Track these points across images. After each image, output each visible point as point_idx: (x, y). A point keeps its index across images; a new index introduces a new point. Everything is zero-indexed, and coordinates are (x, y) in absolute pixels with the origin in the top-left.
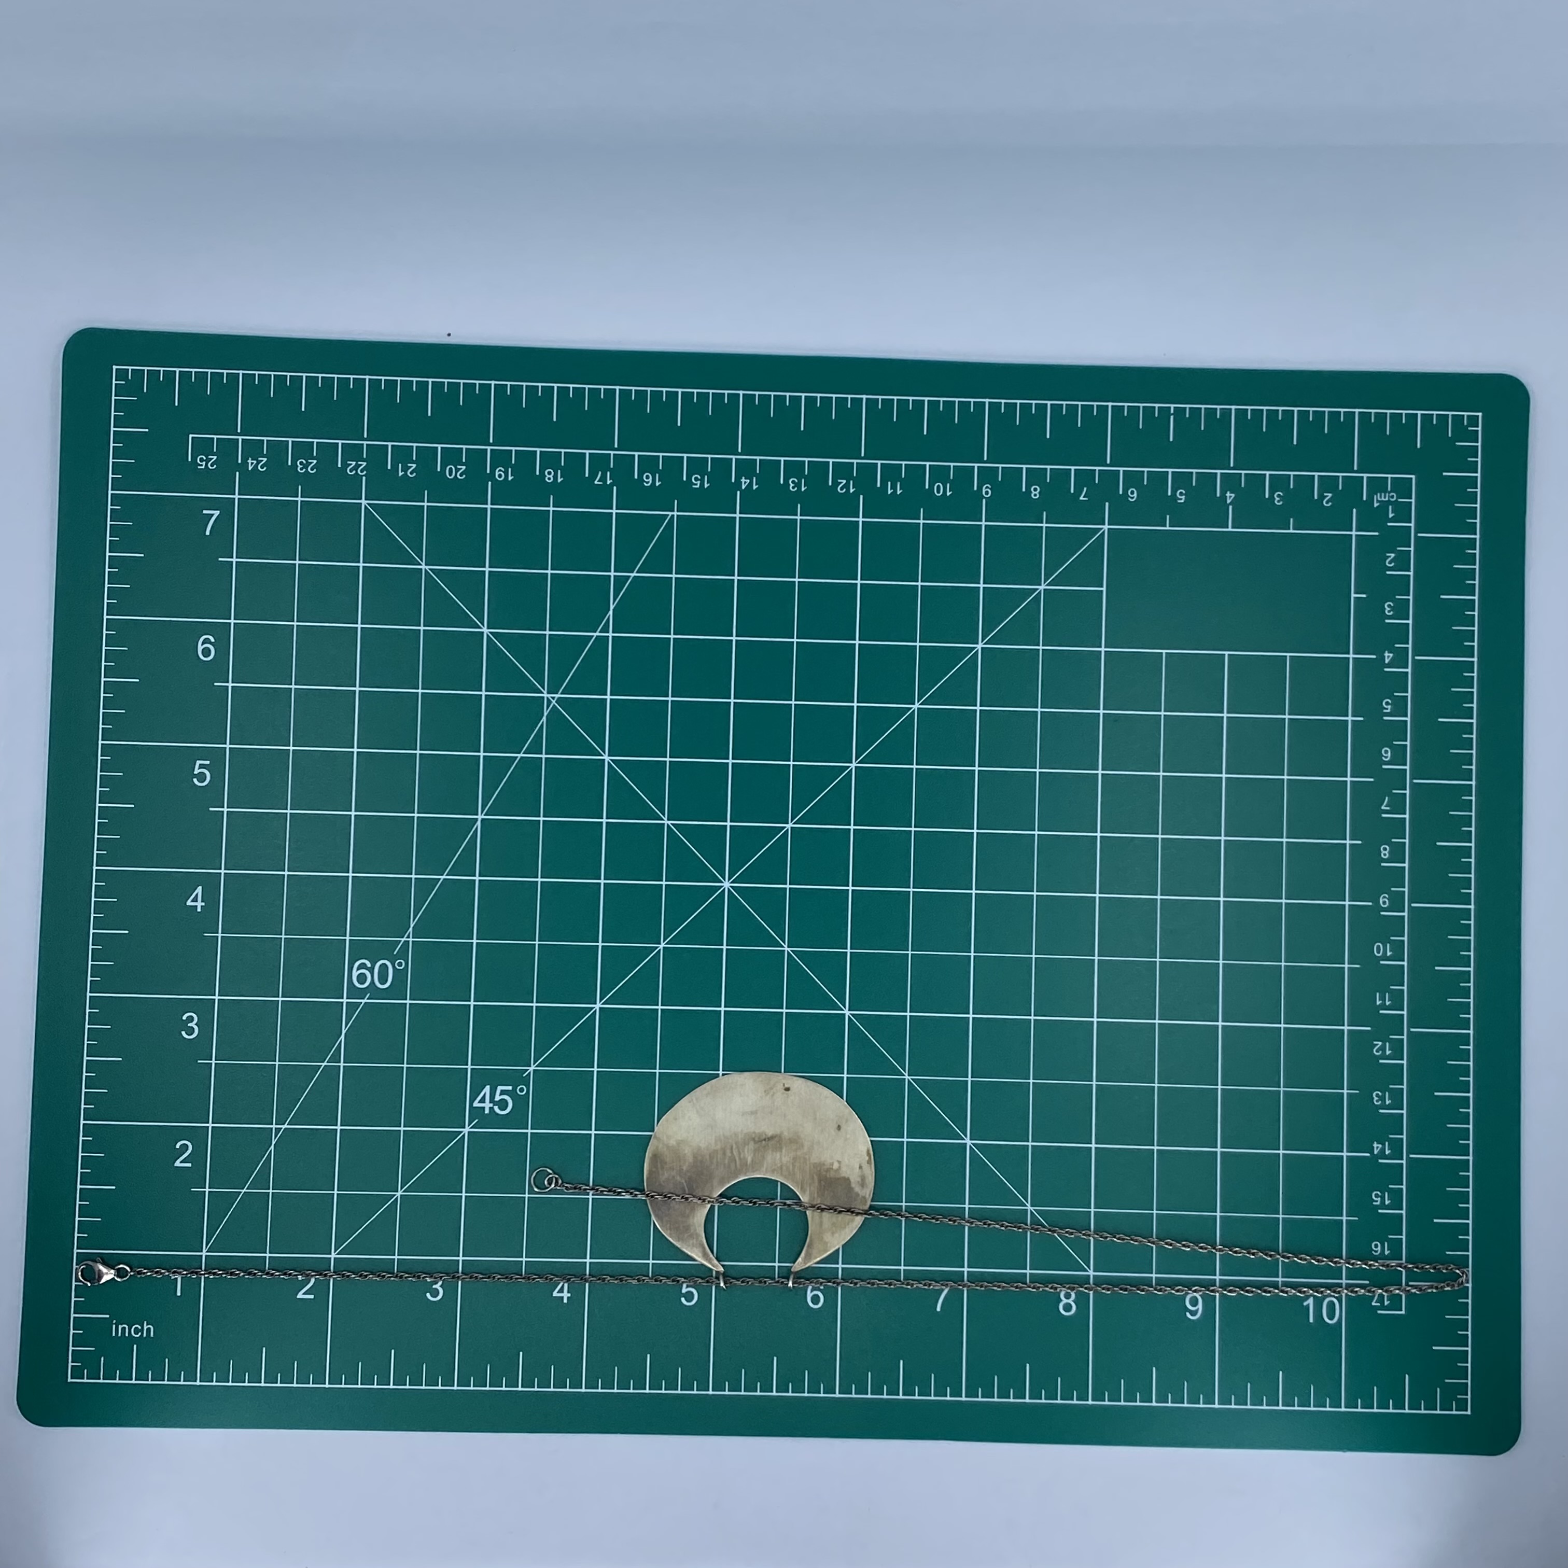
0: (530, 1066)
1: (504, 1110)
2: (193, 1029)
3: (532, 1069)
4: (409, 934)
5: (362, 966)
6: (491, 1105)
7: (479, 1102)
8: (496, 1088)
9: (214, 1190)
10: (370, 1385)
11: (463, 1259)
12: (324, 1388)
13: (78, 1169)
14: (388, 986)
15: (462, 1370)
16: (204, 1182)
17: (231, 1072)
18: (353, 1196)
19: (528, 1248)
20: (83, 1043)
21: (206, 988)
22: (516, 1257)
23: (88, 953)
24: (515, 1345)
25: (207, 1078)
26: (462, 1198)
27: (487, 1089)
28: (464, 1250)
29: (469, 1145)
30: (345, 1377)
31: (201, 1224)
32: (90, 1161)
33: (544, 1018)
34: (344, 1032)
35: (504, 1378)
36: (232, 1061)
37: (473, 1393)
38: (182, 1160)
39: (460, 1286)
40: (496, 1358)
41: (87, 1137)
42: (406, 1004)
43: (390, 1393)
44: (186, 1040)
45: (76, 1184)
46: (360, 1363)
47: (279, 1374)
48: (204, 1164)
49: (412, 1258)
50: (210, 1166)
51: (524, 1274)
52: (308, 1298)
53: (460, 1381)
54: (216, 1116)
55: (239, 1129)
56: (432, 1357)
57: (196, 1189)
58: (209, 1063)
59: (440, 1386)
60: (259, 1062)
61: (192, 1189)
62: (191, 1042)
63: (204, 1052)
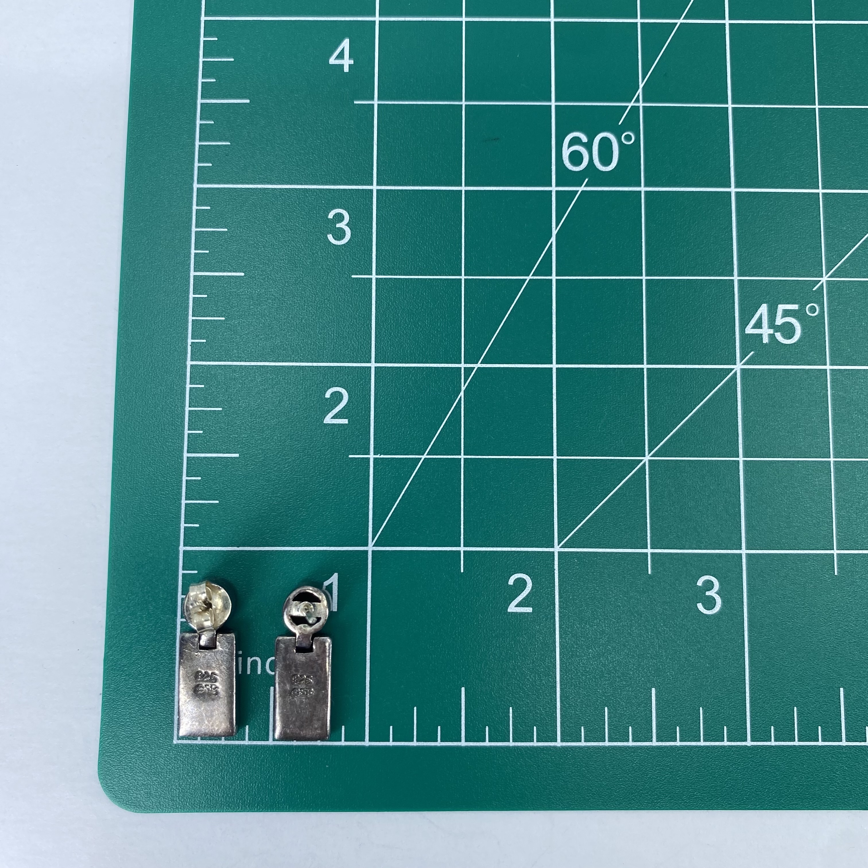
0: (822, 277)
1: (790, 339)
2: (344, 232)
3: (824, 279)
4: (639, 95)
5: (575, 141)
6: (771, 331)
7: (754, 327)
8: (777, 308)
9: (382, 456)
10: (623, 742)
11: (747, 553)
12: (555, 747)
13: (184, 430)
14: (612, 167)
15: (757, 716)
16: (367, 445)
17: (401, 292)
18: (580, 462)
19: (840, 536)
20: (190, 253)
21: (359, 175)
22: (821, 548)
23: (195, 132)
24: (831, 677)
25: (365, 298)
26: (740, 464)
27: (763, 308)
28: (747, 542)
29: (744, 388)
30: (584, 730)
31: (365, 504)
32: (200, 418)
33: (836, 209)
34: (554, 232)
35: (820, 727)
36: (399, 275)
37: (775, 749)
38: (334, 414)
39: (746, 593)
40: (803, 698)
41: (197, 384)
42: (640, 192)
43: (652, 754)
44: (334, 247)
45: (182, 452)
46: (606, 709)
47: (487, 727)
48: (367, 419)
49: (673, 552)
50: (375, 422)
51: (836, 574)
52: (524, 613)
53: (756, 732)
54: (380, 352)
55: (412, 371)
56: (711, 698)
57: (356, 455)
58: (367, 278)
59: (728, 741)
60: (438, 275)
61: (350, 456)
62: (341, 250)
63: (360, 263)
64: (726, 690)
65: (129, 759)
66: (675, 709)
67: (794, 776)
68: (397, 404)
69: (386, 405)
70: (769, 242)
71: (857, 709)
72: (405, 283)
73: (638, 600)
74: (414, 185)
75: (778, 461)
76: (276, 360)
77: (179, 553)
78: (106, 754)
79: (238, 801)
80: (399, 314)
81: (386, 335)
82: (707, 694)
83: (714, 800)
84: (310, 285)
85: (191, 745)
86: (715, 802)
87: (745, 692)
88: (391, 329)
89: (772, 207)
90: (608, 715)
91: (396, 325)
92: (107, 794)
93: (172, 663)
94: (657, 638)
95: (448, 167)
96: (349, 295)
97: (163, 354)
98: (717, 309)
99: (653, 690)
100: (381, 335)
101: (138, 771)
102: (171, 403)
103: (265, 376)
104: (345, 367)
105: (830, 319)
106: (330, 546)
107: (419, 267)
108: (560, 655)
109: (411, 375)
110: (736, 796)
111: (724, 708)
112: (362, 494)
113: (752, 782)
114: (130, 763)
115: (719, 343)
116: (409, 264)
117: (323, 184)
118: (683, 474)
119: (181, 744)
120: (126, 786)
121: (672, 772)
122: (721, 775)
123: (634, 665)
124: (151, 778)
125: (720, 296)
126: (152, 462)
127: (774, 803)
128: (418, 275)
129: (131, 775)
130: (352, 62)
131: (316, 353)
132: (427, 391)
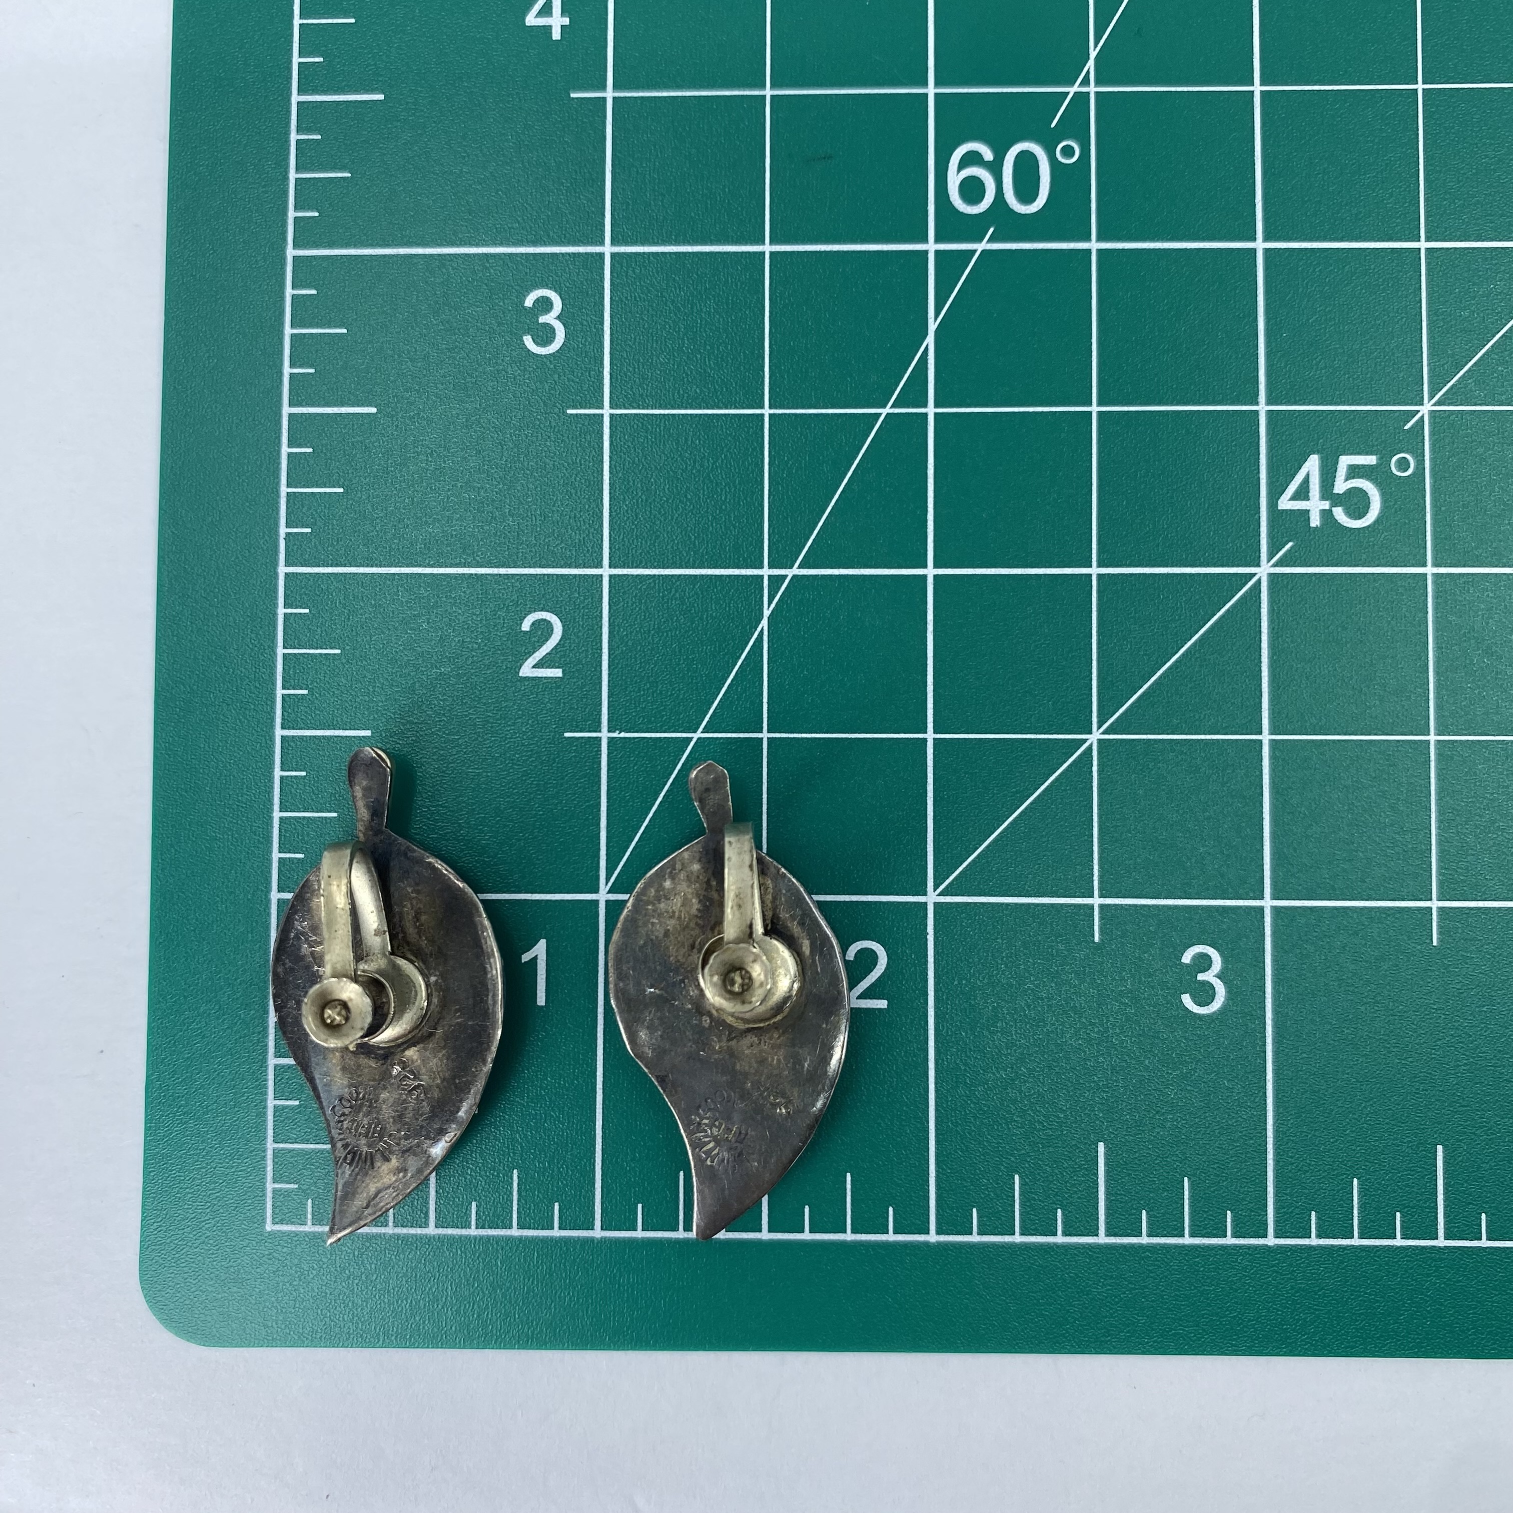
0: (1422, 404)
1: (1360, 515)
2: (552, 330)
3: (1426, 409)
4: (1088, 72)
5: (971, 159)
6: (1326, 505)
7: (1294, 498)
8: (1337, 463)
9: (623, 735)
10: (1046, 1235)
11: (1274, 905)
12: (927, 1244)
13: (276, 689)
14: (1038, 206)
15: (1286, 1194)
16: (596, 715)
17: (655, 439)
18: (975, 744)
19: (1444, 876)
20: (280, 374)
21: (579, 226)
22: (1410, 898)
23: (288, 154)
24: (1422, 1127)
25: (591, 451)
26: (1264, 747)
27: (1312, 463)
28: (1275, 886)
29: (1274, 610)
30: (978, 1213)
31: (593, 819)
32: (304, 669)
33: (1451, 277)
34: (932, 327)
35: (1398, 1214)
36: (652, 409)
37: (1316, 1252)
38: (538, 659)
39: (1270, 976)
40: (1370, 1162)
41: (296, 608)
42: (1089, 251)
43: (1097, 1257)
44: (536, 359)
45: (272, 727)
46: (1017, 1177)
47: (807, 1207)
48: (595, 668)
49: (1139, 903)
50: (609, 675)
51: (1435, 944)
52: (873, 1009)
53: (1284, 1222)
54: (619, 548)
55: (676, 581)
56: (1204, 1162)
57: (577, 732)
58: (594, 415)
59: (1232, 1237)
60: (721, 408)
61: (567, 735)
62: (548, 363)
63: (581, 387)
64: (1230, 1148)
65: (192, 1256)
66: (1139, 1180)
67: (1349, 1298)
68: (649, 643)
69: (630, 643)
70: (1326, 340)
71: (1466, 1182)
72: (663, 421)
73: (1075, 986)
74: (677, 243)
75: (1334, 741)
76: (434, 564)
77: (271, 904)
78: (153, 1247)
79: (378, 1330)
80: (652, 480)
81: (629, 518)
82: (1198, 1154)
83: (1206, 1339)
84: (493, 427)
85: (296, 1234)
86: (1208, 1342)
87: (1265, 1152)
88: (638, 507)
89: (1332, 276)
90: (1020, 1188)
91: (647, 501)
92: (155, 1315)
93: (261, 1093)
94: (1110, 1055)
95: (740, 209)
96: (562, 445)
97: (237, 555)
98: (1228, 465)
99: (1101, 1147)
100: (619, 518)
101: (207, 1277)
102: (253, 641)
103: (415, 593)
104: (556, 575)
105: (1435, 482)
106: (532, 893)
107: (687, 393)
108: (936, 1084)
109: (673, 590)
110: (1246, 1332)
111: (1227, 1180)
112: (588, 801)
113: (1274, 1309)
114: (193, 1262)
115: (1229, 527)
116: (670, 387)
117: (515, 244)
118: (1160, 765)
119: (279, 1231)
120: (187, 1302)
121: (1134, 1289)
122: (1220, 1296)
123: (1067, 1101)
124: (229, 1288)
125: (1232, 442)
126: (221, 744)
127: (1312, 1345)
128: (686, 408)
129: (194, 1282)
130: (566, 21)
131: (505, 551)
132: (701, 619)
